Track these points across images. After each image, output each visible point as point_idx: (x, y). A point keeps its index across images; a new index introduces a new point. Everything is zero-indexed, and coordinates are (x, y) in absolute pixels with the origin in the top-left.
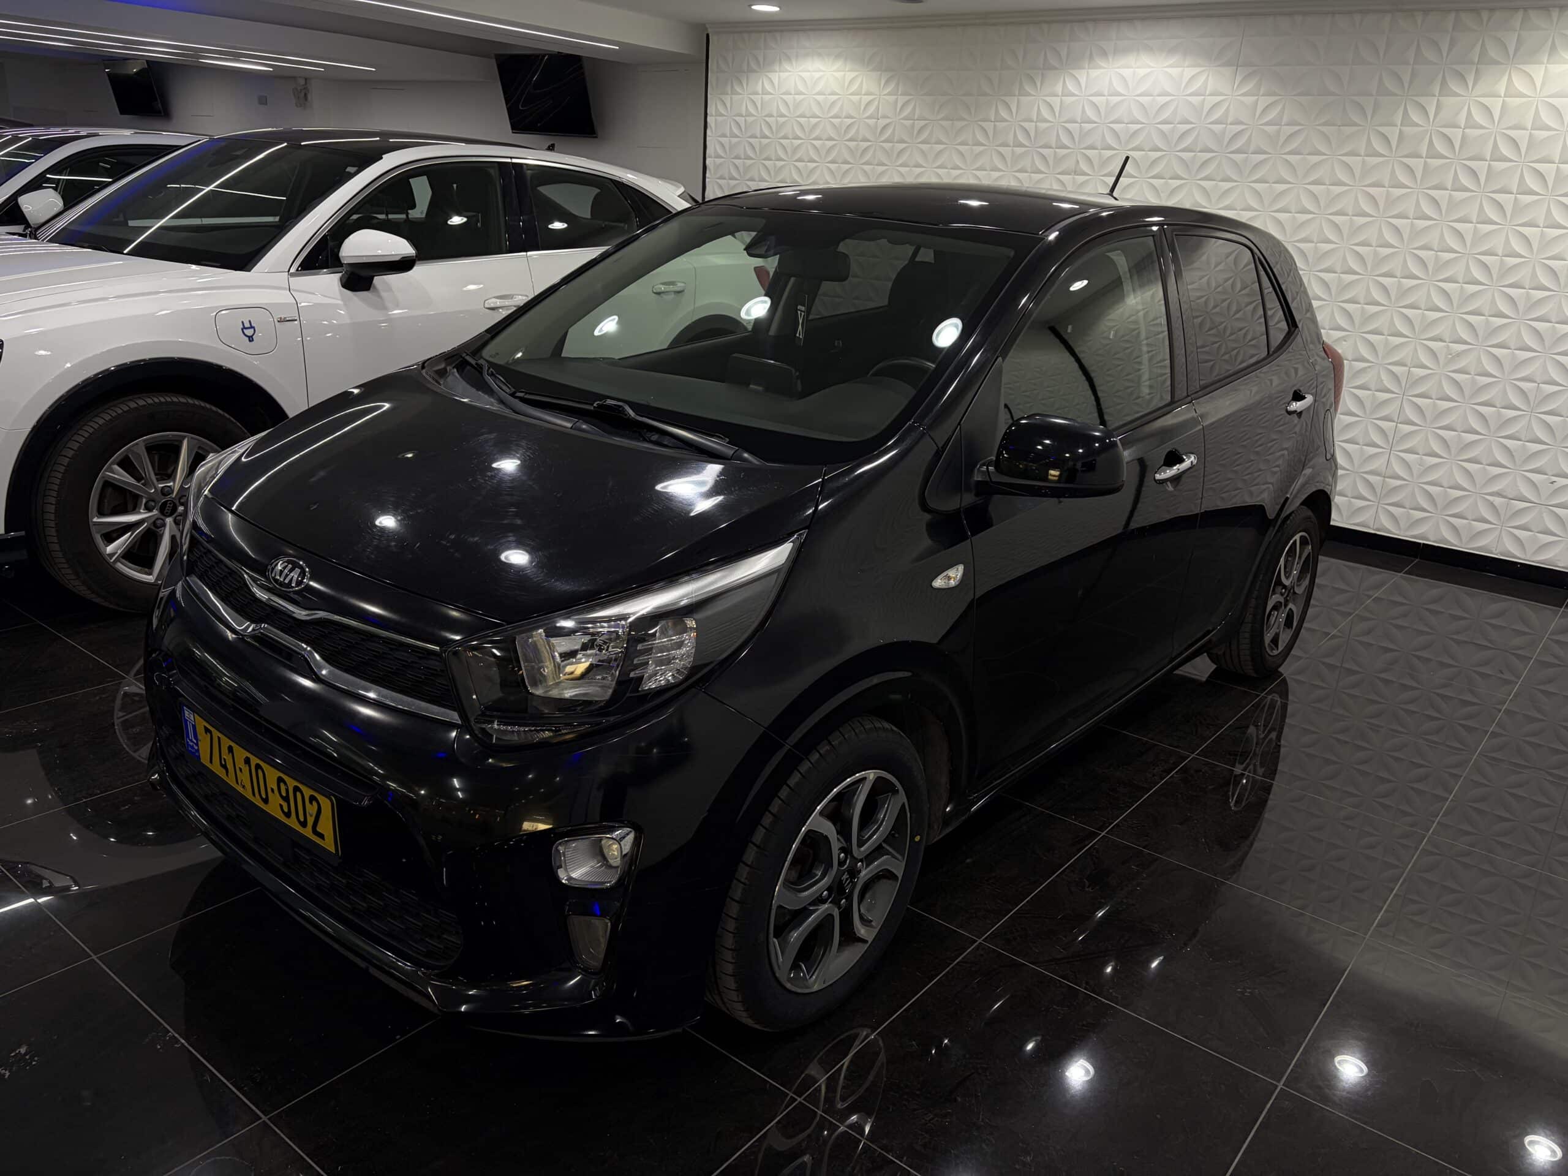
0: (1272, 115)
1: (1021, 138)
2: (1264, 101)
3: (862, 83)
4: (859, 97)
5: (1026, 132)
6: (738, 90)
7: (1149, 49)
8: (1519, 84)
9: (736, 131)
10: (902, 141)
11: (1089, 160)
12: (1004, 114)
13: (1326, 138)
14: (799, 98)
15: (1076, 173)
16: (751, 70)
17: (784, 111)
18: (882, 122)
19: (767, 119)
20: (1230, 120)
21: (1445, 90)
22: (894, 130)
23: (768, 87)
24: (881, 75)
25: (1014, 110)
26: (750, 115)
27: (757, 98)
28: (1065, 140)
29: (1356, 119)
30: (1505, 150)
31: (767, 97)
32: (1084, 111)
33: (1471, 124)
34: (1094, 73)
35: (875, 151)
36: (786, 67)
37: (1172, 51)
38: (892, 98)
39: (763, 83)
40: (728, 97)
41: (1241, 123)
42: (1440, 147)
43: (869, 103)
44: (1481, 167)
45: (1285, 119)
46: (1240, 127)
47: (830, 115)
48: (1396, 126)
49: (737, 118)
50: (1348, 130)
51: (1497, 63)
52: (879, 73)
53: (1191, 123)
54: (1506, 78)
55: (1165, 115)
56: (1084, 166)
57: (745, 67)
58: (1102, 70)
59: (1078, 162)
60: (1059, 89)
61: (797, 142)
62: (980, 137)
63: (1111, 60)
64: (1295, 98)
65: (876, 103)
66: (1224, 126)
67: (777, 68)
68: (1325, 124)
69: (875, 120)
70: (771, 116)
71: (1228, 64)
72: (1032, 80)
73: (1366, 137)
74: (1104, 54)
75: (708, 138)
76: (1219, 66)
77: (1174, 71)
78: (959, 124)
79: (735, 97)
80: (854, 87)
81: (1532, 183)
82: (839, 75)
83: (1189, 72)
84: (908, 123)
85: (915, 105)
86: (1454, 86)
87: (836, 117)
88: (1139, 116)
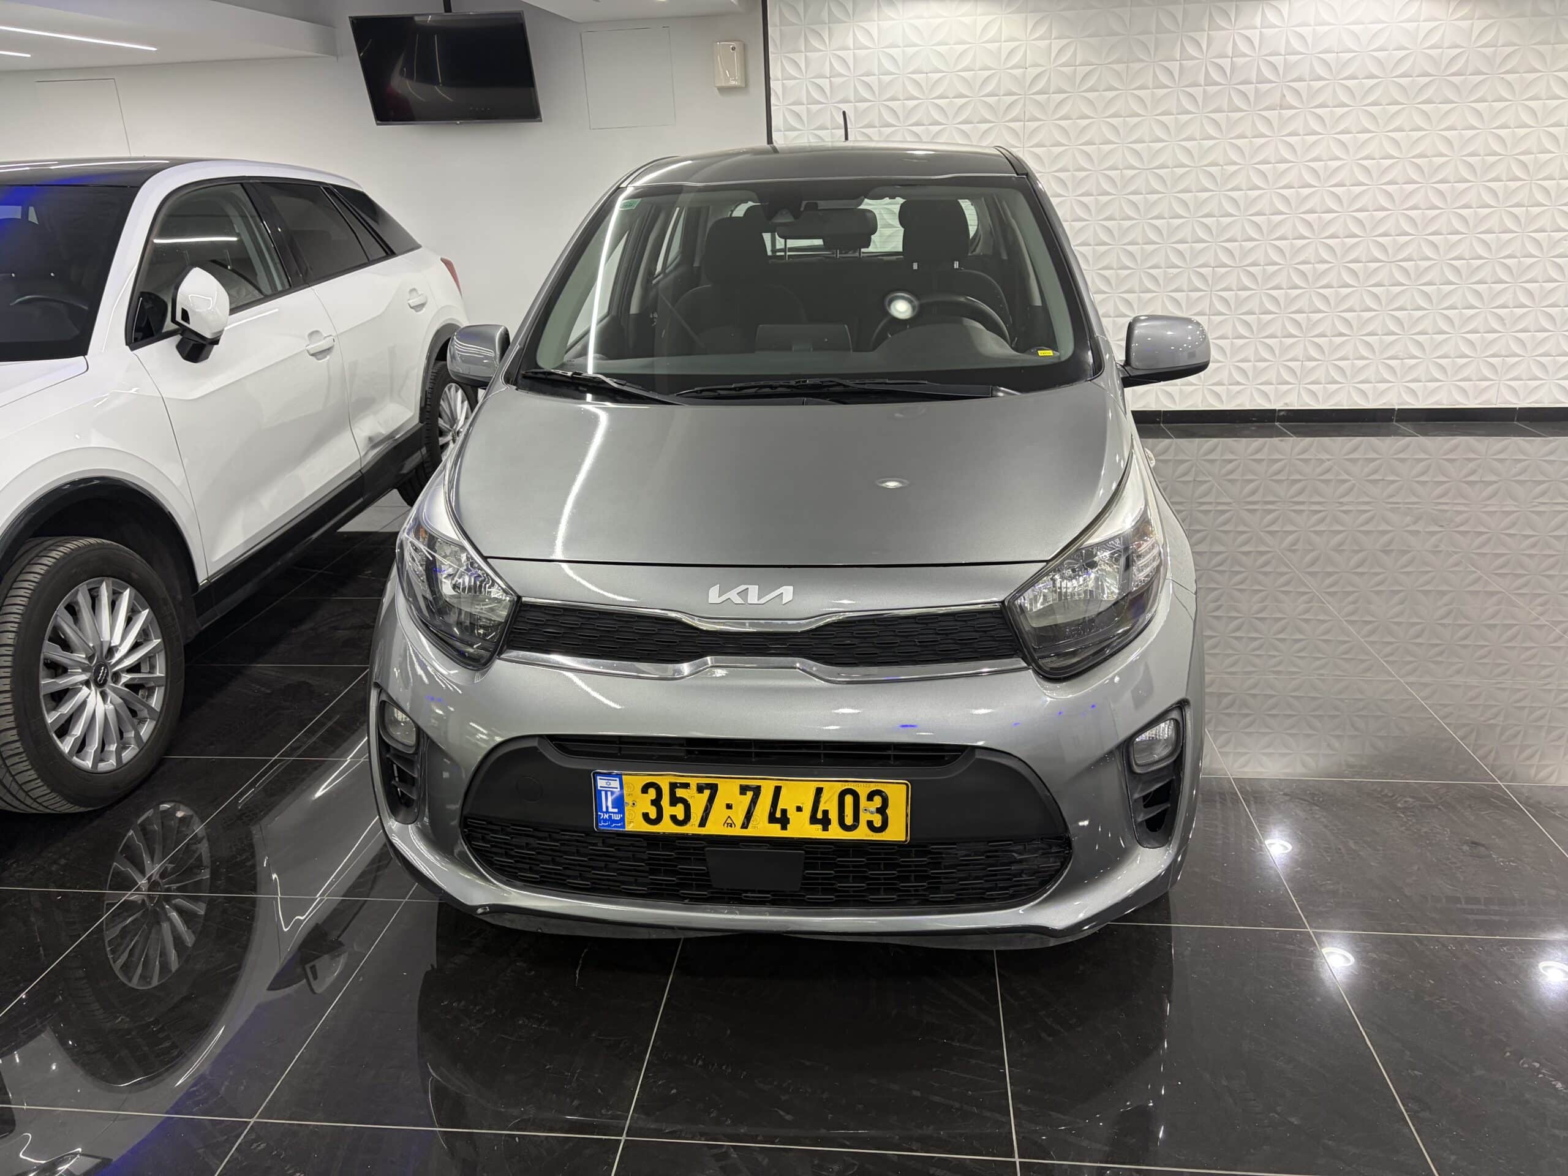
0: (1488, 37)
1: (1216, 76)
2: (1480, 25)
3: (1000, 28)
4: (997, 44)
5: (1221, 69)
6: (815, 43)
9: (816, 95)
10: (1061, 91)
11: (1297, 92)
12: (1191, 50)
14: (911, 50)
15: (1282, 107)
16: (833, 20)
17: (888, 66)
18: (1033, 72)
19: (865, 79)
20: (1446, 45)
22: (1049, 78)
23: (863, 39)
24: (1026, 19)
25: (1204, 47)
26: (834, 74)
27: (848, 55)
28: (1268, 73)
31: (862, 53)
32: (1288, 42)
35: (1024, 105)
36: (889, 14)
38: (1043, 44)
39: (854, 34)
40: (803, 54)
41: (1457, 46)
43: (1012, 52)
45: (1501, 42)
46: (1458, 51)
47: (960, 67)
49: (818, 81)
52: (1024, 15)
53: (1407, 49)
55: (1379, 42)
56: (1290, 99)
57: (825, 15)
59: (1283, 96)
60: (1258, 21)
61: (912, 103)
62: (1164, 79)
65: (1023, 49)
66: (1440, 50)
67: (875, 15)
69: (1021, 70)
70: (869, 74)
72: (1226, 14)
75: (773, 108)
78: (1137, 66)
79: (811, 55)
80: (992, 32)
82: (967, 20)
84: (1067, 70)
85: (1076, 50)
87: (966, 69)
88: (1351, 44)
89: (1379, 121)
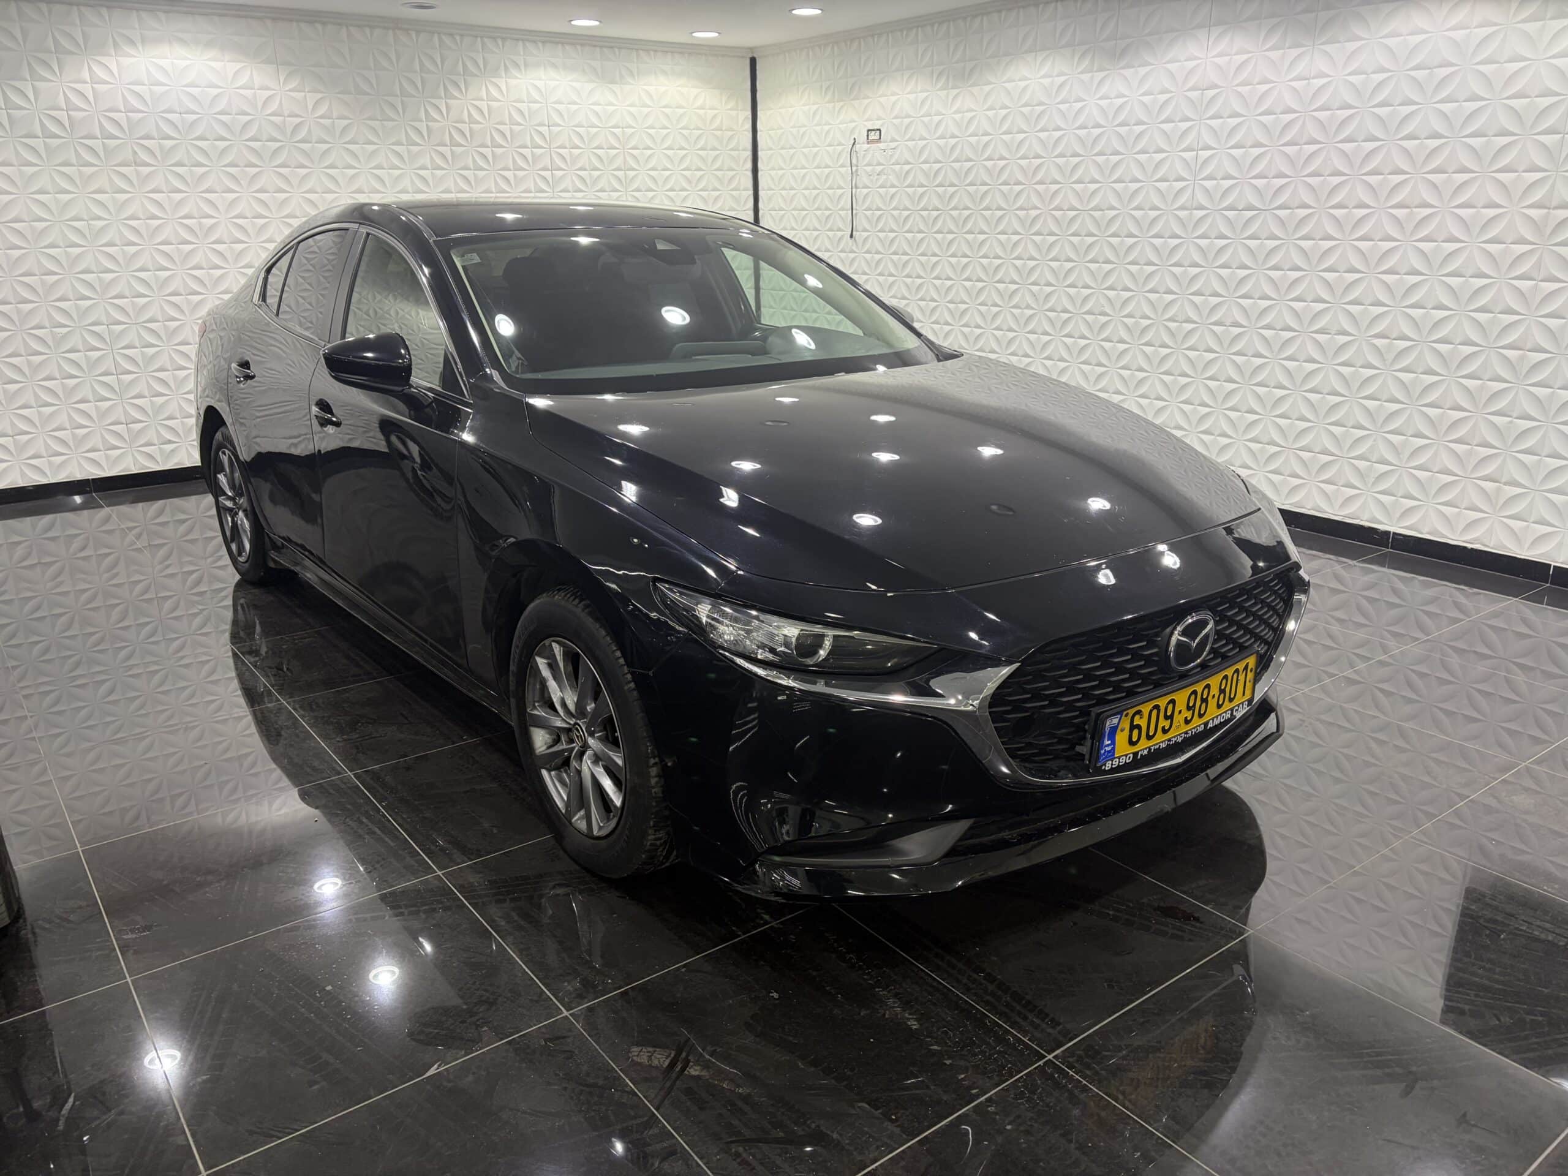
0: (323, 110)
1: (53, 128)
2: (312, 98)
5: (58, 121)
7: (183, 42)
8: (494, 92)
11: (148, 150)
12: (16, 99)
13: (374, 130)
15: (136, 164)
20: (286, 113)
21: (448, 95)
25: (31, 97)
28: (112, 130)
29: (392, 114)
30: (499, 140)
32: (125, 100)
33: (472, 121)
34: (125, 61)
37: (209, 44)
41: (297, 116)
42: (458, 138)
44: (486, 151)
45: (335, 115)
46: (298, 120)
48: (421, 121)
50: (390, 124)
51: (476, 76)
53: (251, 114)
54: (484, 87)
55: (222, 105)
56: (144, 156)
58: (136, 59)
59: (135, 153)
60: (85, 75)
63: (140, 48)
64: (339, 95)
66: (282, 118)
68: (370, 119)
71: (268, 61)
72: (45, 64)
73: (403, 130)
74: (131, 42)
76: (260, 63)
77: (217, 65)
81: (521, 163)
83: (232, 67)
86: (456, 94)
88: (192, 106)
89: (242, 182)
